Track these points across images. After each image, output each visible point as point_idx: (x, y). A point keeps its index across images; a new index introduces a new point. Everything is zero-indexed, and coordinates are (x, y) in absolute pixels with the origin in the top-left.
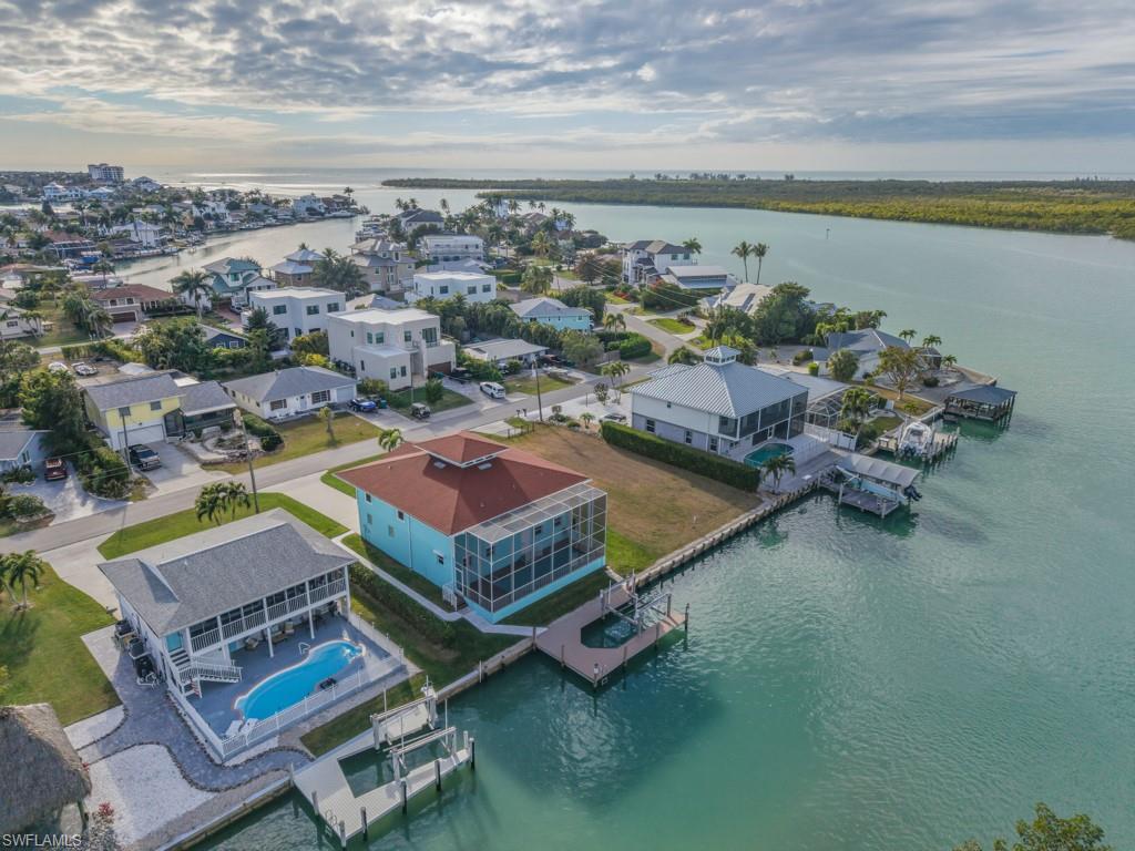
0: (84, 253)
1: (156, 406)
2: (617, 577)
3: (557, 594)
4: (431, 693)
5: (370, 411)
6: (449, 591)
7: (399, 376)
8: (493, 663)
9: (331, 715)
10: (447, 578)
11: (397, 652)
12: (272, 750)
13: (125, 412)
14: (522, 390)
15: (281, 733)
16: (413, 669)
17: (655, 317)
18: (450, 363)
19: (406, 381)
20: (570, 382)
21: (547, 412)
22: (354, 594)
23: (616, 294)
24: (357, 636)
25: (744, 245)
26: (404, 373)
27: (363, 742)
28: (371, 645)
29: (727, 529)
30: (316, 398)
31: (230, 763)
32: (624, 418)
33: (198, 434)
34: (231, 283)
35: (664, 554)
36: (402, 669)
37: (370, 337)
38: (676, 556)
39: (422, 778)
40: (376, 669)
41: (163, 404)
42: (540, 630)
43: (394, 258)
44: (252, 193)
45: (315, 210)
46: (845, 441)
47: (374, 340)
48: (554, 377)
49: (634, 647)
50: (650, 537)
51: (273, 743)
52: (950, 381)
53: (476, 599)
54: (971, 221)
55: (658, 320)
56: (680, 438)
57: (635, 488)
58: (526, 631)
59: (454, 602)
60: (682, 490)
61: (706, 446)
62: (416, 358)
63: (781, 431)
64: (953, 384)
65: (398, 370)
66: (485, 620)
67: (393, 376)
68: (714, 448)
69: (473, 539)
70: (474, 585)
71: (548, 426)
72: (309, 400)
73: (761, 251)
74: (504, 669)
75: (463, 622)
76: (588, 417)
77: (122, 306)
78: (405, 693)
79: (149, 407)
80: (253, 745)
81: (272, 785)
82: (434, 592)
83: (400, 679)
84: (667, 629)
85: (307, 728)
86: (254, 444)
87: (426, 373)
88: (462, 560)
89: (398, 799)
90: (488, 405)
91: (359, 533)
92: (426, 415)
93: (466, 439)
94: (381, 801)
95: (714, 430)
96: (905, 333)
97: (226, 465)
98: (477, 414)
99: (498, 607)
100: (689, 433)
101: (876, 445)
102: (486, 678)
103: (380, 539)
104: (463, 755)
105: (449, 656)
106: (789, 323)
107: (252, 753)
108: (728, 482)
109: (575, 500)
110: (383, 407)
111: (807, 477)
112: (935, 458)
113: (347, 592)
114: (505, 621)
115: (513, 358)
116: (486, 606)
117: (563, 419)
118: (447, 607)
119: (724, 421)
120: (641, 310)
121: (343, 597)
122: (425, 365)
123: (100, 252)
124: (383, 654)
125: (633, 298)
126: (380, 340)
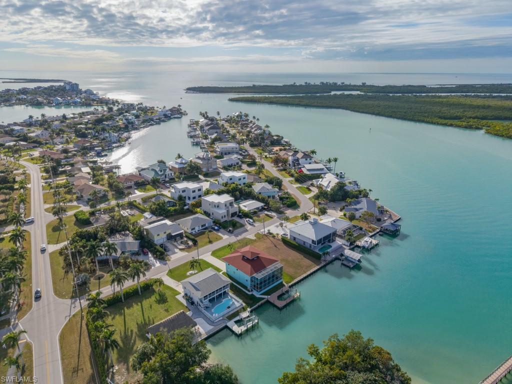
0: (96, 149)
1: (165, 233)
2: (285, 284)
3: (272, 288)
4: (249, 309)
5: (218, 230)
6: (249, 288)
7: (224, 218)
8: (260, 303)
9: (230, 313)
10: (248, 284)
11: (241, 301)
13: (158, 235)
14: (259, 221)
15: (222, 316)
16: (244, 304)
17: (299, 185)
18: (237, 212)
19: (226, 219)
20: (271, 217)
21: (266, 231)
22: (230, 289)
23: (286, 173)
24: (231, 297)
25: (329, 159)
26: (225, 216)
27: (237, 318)
28: (235, 299)
29: (312, 271)
31: (215, 321)
32: (288, 235)
33: (175, 240)
34: (160, 173)
35: (296, 278)
36: (242, 305)
37: (215, 206)
38: (299, 279)
39: (250, 325)
40: (237, 304)
42: (269, 297)
44: (139, 104)
45: (167, 115)
46: (346, 243)
48: (267, 215)
49: (288, 301)
50: (293, 273)
51: (221, 318)
52: (386, 218)
53: (255, 289)
54: (430, 121)
55: (300, 187)
56: (302, 244)
57: (290, 258)
58: (266, 297)
59: (250, 290)
60: (302, 259)
61: (309, 246)
62: (228, 211)
63: (329, 241)
64: (386, 220)
65: (223, 216)
66: (257, 294)
67: (222, 218)
68: (311, 247)
69: (255, 277)
70: (255, 286)
71: (266, 236)
72: (201, 227)
73: (336, 160)
74: (262, 305)
75: (252, 294)
76: (278, 234)
77: (129, 184)
78: (244, 309)
79: (163, 233)
80: (218, 318)
81: (223, 325)
82: (246, 288)
83: (242, 306)
84: (296, 296)
85: (227, 316)
86: (190, 243)
87: (230, 216)
88: (252, 281)
89: (246, 328)
90: (249, 227)
91: (225, 271)
93: (252, 252)
94: (243, 328)
95: (311, 243)
96: (376, 200)
97: (186, 250)
98: (247, 231)
99: (260, 291)
100: (304, 242)
101: (356, 244)
102: (259, 306)
103: (231, 274)
104: (256, 321)
105: (251, 302)
106: (339, 195)
107: (218, 320)
108: (314, 257)
109: (276, 267)
110: (220, 228)
111: (334, 256)
112: (371, 249)
113: (229, 288)
114: (261, 294)
115: (255, 209)
116: (257, 291)
117: (271, 234)
118: (249, 291)
119: (313, 241)
120: (294, 181)
121: (228, 290)
122: (230, 213)
123: (101, 148)
124: (238, 302)
125: (292, 176)
126: (218, 207)
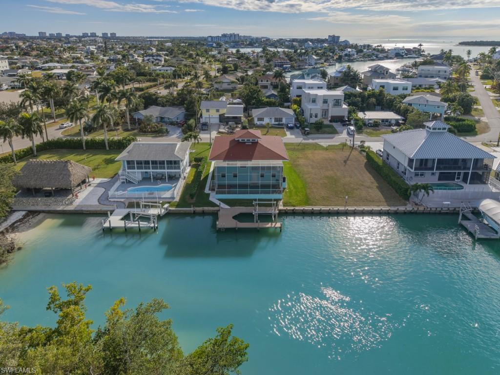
0: (285, 65)
1: (218, 111)
5: (290, 128)
7: (314, 117)
11: (179, 194)
12: (121, 202)
13: (208, 111)
15: (127, 198)
16: (177, 200)
18: (344, 116)
21: (359, 144)
26: (316, 116)
30: (276, 120)
31: (110, 200)
36: (174, 198)
41: (220, 111)
42: (227, 207)
43: (385, 73)
47: (311, 101)
56: (396, 166)
58: (223, 205)
62: (325, 111)
65: (314, 115)
66: (213, 197)
67: (311, 117)
68: (404, 174)
72: (273, 120)
76: (367, 148)
79: (215, 111)
80: (118, 198)
81: (111, 208)
87: (330, 119)
90: (342, 136)
92: (308, 134)
95: (406, 164)
97: (224, 134)
99: (218, 193)
100: (398, 163)
110: (298, 128)
111: (447, 202)
113: (181, 171)
114: (221, 200)
115: (378, 119)
117: (362, 147)
121: (179, 172)
122: (330, 115)
123: (290, 66)
126: (314, 101)
